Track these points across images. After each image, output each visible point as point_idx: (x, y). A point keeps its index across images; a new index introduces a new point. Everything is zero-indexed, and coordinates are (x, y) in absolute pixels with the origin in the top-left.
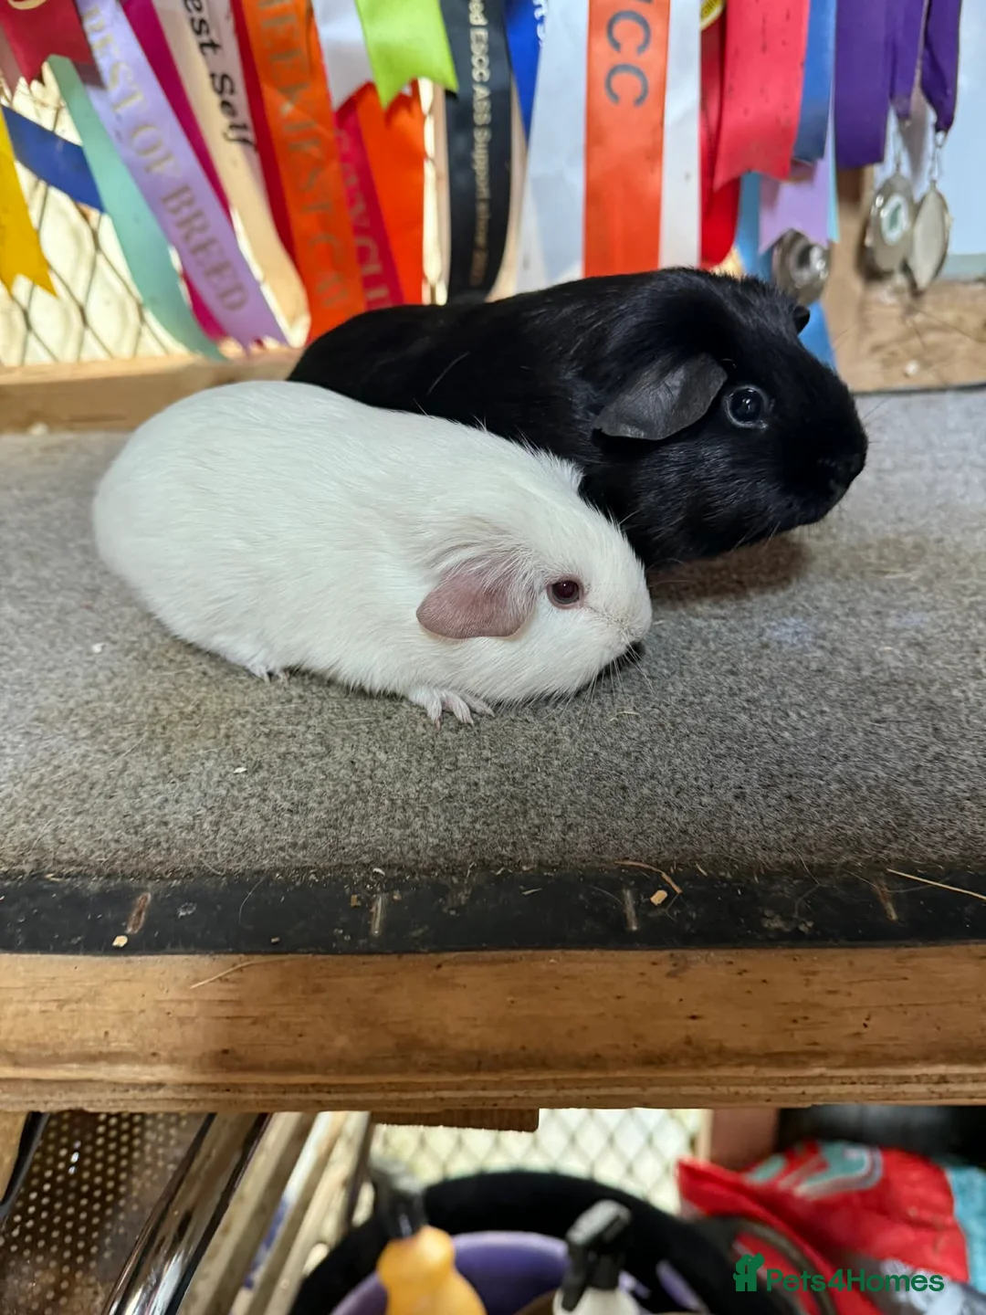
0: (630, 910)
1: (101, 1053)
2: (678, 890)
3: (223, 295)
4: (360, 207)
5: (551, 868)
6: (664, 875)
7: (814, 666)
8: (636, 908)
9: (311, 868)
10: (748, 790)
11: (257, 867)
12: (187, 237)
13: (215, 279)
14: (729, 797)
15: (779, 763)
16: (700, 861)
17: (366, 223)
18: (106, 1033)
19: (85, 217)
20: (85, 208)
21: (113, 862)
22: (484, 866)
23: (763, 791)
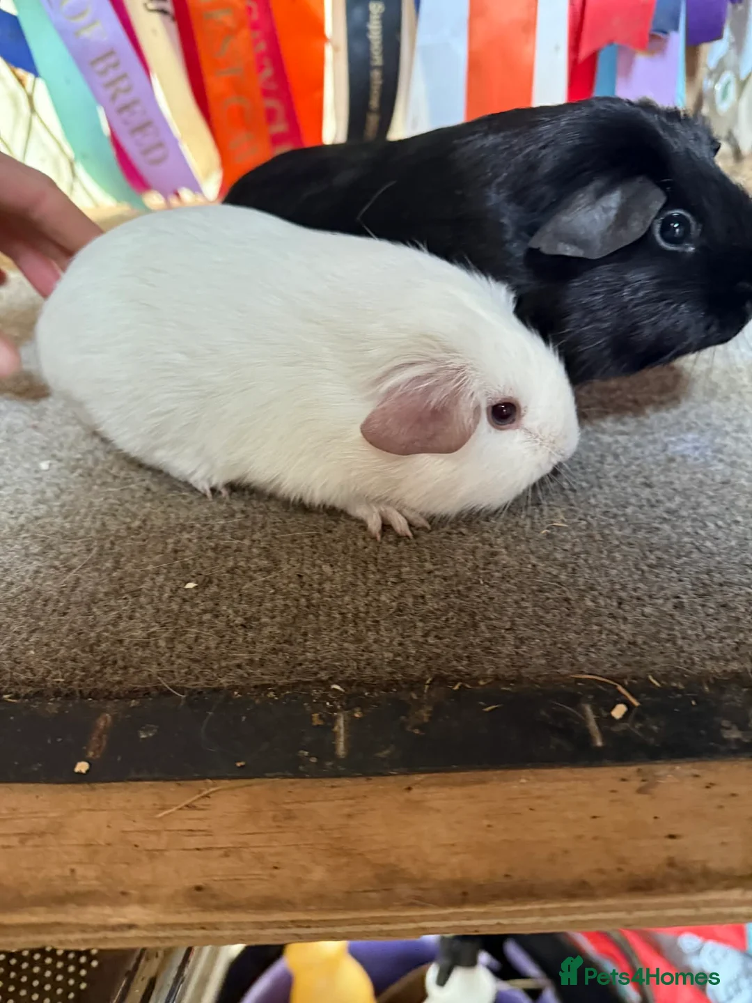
0: (592, 725)
1: (67, 893)
2: (636, 703)
3: (146, 152)
4: (268, 72)
5: (507, 682)
6: (620, 688)
7: (718, 478)
8: (598, 721)
9: (270, 685)
10: (685, 599)
11: (215, 686)
12: (114, 98)
13: (138, 136)
14: (668, 608)
15: (709, 572)
16: (652, 672)
17: (273, 86)
18: (73, 871)
19: (21, 81)
20: (20, 72)
21: (70, 683)
22: (440, 680)
23: (699, 600)
